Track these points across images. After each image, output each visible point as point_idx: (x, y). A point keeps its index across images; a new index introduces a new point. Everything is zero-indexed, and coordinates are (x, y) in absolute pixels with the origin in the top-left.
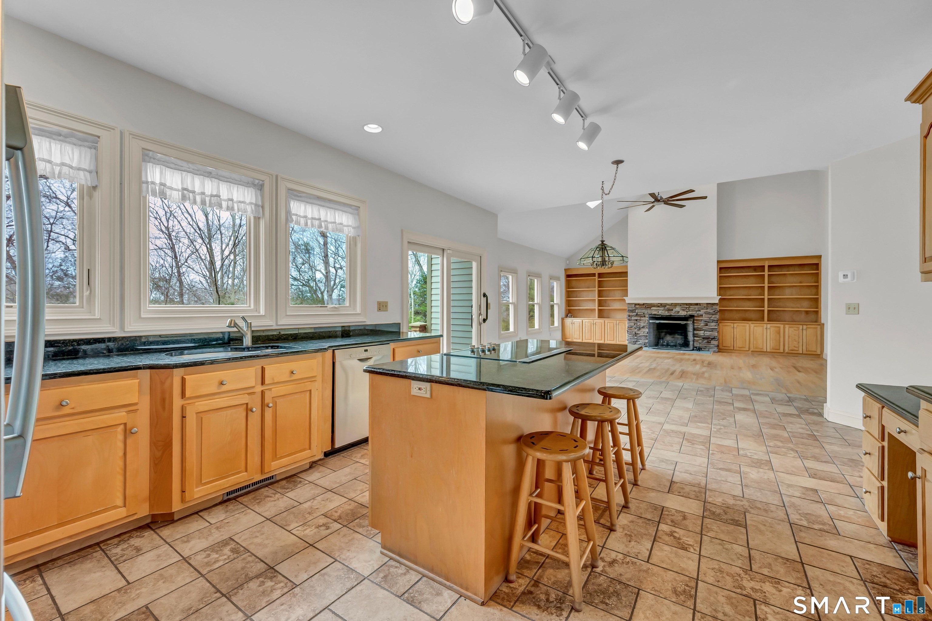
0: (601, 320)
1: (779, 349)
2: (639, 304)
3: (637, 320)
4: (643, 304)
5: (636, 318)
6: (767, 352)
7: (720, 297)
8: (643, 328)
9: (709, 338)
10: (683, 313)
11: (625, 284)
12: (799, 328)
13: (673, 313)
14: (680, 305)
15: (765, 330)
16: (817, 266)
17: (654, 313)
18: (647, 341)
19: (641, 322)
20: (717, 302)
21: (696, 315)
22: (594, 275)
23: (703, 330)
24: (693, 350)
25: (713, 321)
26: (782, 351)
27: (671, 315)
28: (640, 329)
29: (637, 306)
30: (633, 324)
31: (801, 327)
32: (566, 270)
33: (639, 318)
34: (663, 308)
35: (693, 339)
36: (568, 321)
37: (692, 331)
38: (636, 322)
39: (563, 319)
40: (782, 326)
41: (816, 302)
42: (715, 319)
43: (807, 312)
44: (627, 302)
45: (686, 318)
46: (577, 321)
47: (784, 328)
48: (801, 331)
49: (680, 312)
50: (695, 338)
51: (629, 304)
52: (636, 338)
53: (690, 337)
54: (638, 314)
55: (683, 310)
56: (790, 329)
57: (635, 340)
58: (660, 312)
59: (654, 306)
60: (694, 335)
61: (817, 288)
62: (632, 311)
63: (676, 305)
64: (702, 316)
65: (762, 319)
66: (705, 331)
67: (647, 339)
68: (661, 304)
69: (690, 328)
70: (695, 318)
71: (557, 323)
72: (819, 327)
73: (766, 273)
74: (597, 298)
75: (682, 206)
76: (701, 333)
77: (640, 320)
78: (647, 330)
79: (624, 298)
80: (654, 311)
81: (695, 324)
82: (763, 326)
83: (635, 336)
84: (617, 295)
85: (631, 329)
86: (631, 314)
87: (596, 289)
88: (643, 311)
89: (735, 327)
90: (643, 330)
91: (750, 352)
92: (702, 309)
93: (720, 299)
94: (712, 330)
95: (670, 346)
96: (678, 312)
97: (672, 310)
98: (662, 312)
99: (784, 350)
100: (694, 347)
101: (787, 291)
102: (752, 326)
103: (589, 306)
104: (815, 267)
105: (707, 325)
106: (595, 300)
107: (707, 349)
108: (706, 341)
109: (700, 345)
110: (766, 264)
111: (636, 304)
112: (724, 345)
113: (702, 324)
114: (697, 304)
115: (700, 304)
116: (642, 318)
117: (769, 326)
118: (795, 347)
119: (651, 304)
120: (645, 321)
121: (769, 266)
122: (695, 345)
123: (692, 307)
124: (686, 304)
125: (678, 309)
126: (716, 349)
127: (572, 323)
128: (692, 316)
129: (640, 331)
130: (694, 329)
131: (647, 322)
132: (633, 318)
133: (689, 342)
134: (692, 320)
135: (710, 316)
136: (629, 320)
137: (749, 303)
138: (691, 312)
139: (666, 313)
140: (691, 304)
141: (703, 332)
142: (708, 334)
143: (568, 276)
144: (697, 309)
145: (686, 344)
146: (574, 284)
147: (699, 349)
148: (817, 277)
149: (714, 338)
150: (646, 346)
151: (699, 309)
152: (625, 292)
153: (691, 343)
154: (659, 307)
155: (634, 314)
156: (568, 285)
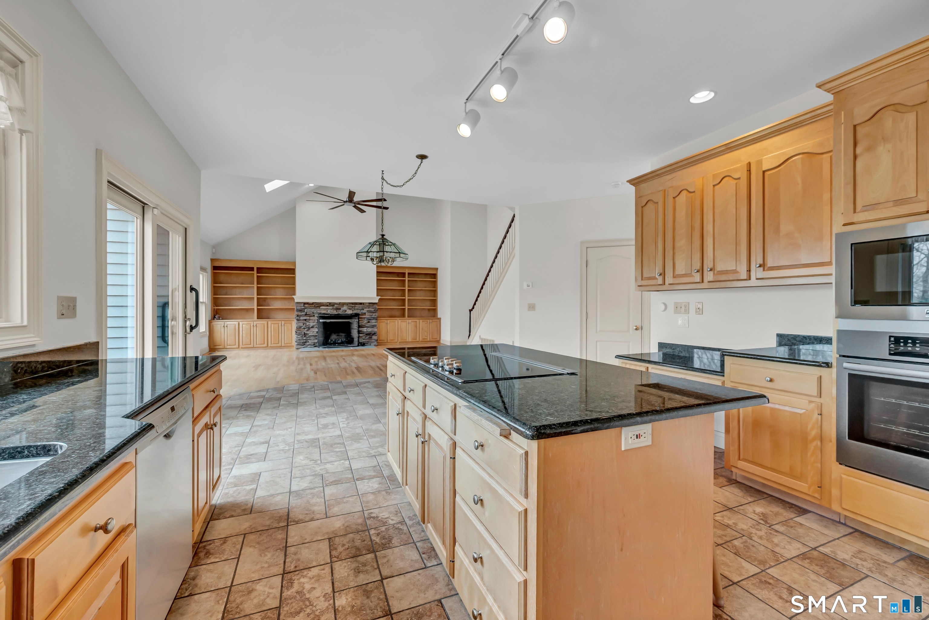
0: (263, 322)
1: (416, 339)
2: (308, 303)
3: (306, 320)
4: (313, 303)
5: (305, 318)
6: (409, 342)
7: (380, 297)
8: (312, 327)
9: (371, 334)
10: (349, 312)
11: (293, 281)
12: (427, 321)
13: (340, 312)
14: (347, 304)
15: (408, 324)
16: (434, 276)
17: (323, 312)
18: (316, 341)
19: (310, 321)
20: (377, 301)
21: (360, 313)
22: (252, 269)
23: (366, 327)
24: (358, 346)
25: (374, 318)
26: (418, 340)
27: (339, 314)
28: (309, 329)
29: (306, 305)
30: (302, 324)
31: (429, 320)
32: (212, 260)
33: (308, 318)
34: (332, 307)
35: (357, 335)
36: (219, 324)
37: (357, 328)
38: (305, 322)
39: (210, 322)
40: (418, 321)
41: (434, 302)
42: (376, 317)
43: (429, 310)
44: (296, 301)
45: (351, 317)
46: (231, 323)
47: (419, 322)
48: (429, 324)
49: (347, 311)
50: (360, 335)
51: (297, 303)
52: (305, 338)
53: (355, 333)
54: (307, 313)
55: (350, 309)
56: (423, 323)
57: (305, 341)
58: (328, 311)
59: (323, 305)
60: (359, 332)
61: (434, 292)
62: (301, 311)
63: (343, 304)
64: (365, 314)
65: (403, 316)
66: (367, 327)
67: (316, 339)
68: (330, 303)
69: (355, 326)
70: (360, 316)
71: (203, 327)
72: (438, 320)
73: (407, 279)
74: (255, 296)
75: (362, 211)
76: (364, 330)
77: (309, 320)
78: (316, 330)
79: (293, 296)
80: (323, 310)
81: (360, 322)
82: (406, 322)
83: (304, 337)
84: (280, 293)
85: (300, 329)
86: (300, 313)
87: (255, 286)
88: (313, 310)
89: (388, 323)
90: (312, 330)
91: (398, 343)
92: (366, 308)
93: (380, 299)
94: (373, 326)
95: (338, 343)
96: (346, 311)
97: (340, 309)
98: (331, 311)
99: (419, 339)
100: (359, 343)
101: (418, 293)
102: (400, 321)
103: (245, 305)
104: (433, 276)
105: (369, 322)
106: (253, 298)
107: (369, 344)
108: (368, 337)
109: (364, 341)
110: (407, 272)
111: (305, 304)
112: (380, 339)
113: (366, 322)
114: (361, 304)
115: (363, 303)
116: (311, 318)
117: (410, 321)
118: (425, 336)
119: (320, 303)
120: (315, 321)
121: (409, 273)
122: (360, 341)
123: (357, 306)
124: (352, 303)
125: (345, 308)
126: (376, 343)
127: (224, 326)
128: (357, 315)
129: (310, 331)
130: (359, 327)
131: (316, 321)
132: (301, 318)
133: (353, 339)
134: (357, 318)
135: (371, 314)
136: (298, 320)
137: (394, 303)
138: (356, 311)
139: (335, 312)
140: (356, 304)
141: (365, 329)
142: (370, 330)
143: (215, 268)
144: (361, 308)
145: (349, 341)
146: (222, 278)
147: (363, 344)
148: (434, 284)
149: (375, 334)
150: (315, 346)
151: (363, 308)
152: (293, 291)
153: (356, 340)
154: (328, 306)
155: (303, 313)
156: (215, 280)
